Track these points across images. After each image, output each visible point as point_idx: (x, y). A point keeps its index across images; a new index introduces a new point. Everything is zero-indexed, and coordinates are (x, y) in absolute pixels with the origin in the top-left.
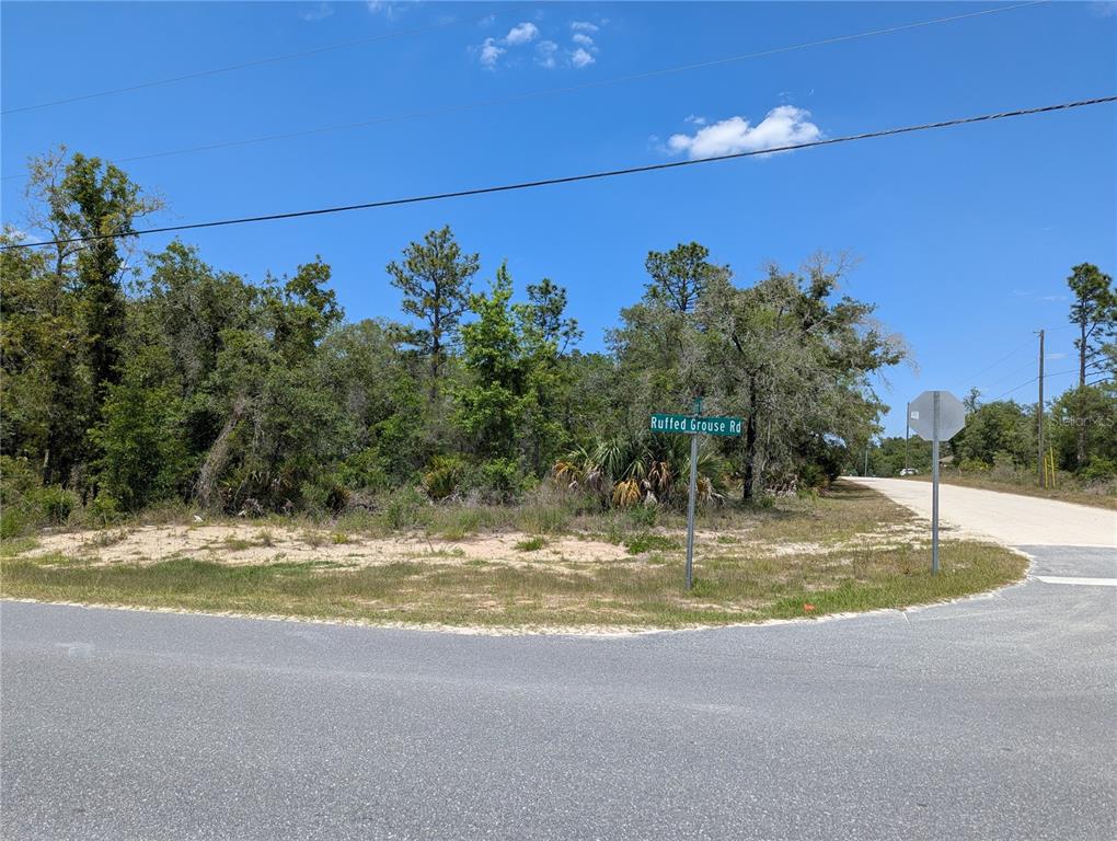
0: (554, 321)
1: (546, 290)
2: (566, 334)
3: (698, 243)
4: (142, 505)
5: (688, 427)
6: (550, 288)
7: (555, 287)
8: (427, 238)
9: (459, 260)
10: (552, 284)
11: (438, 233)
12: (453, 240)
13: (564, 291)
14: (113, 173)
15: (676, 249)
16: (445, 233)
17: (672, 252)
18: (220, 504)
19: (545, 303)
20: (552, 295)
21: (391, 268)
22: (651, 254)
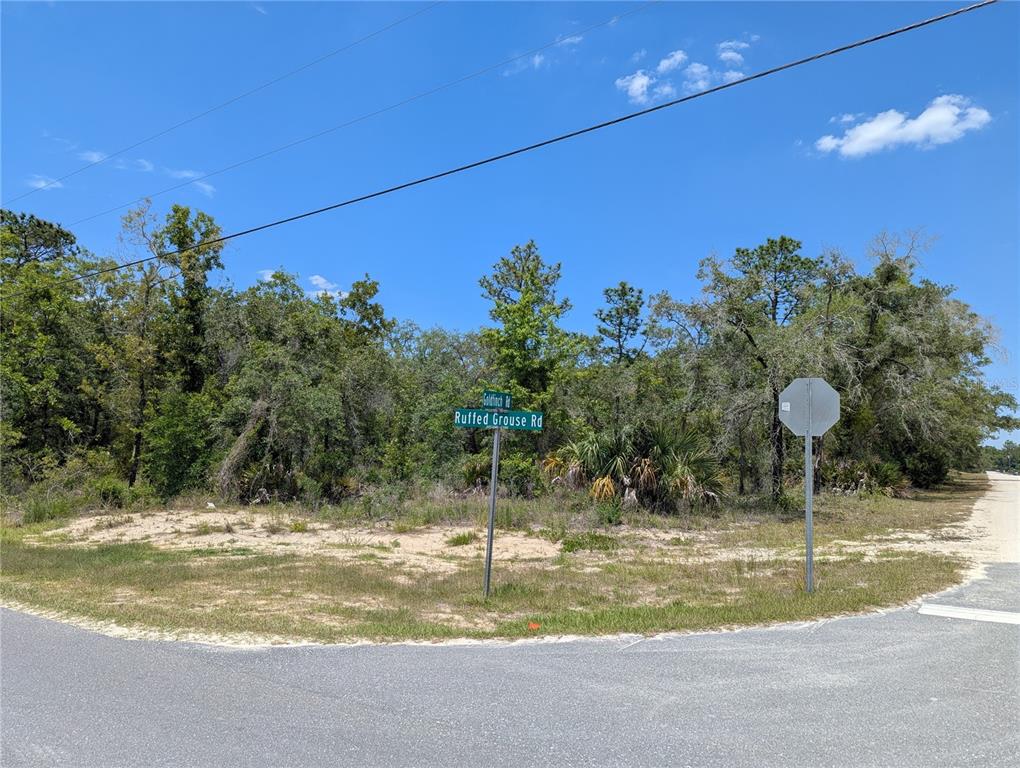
0: (633, 321)
1: (623, 292)
2: (644, 333)
3: (787, 237)
4: (177, 492)
5: (490, 422)
6: (627, 290)
7: (631, 289)
8: (513, 253)
9: (544, 272)
10: (628, 286)
11: (523, 247)
12: (537, 253)
13: (640, 292)
14: (202, 217)
15: (765, 244)
16: (529, 247)
17: (761, 247)
18: (236, 493)
19: (620, 304)
20: (628, 297)
21: (483, 283)
22: (738, 251)
